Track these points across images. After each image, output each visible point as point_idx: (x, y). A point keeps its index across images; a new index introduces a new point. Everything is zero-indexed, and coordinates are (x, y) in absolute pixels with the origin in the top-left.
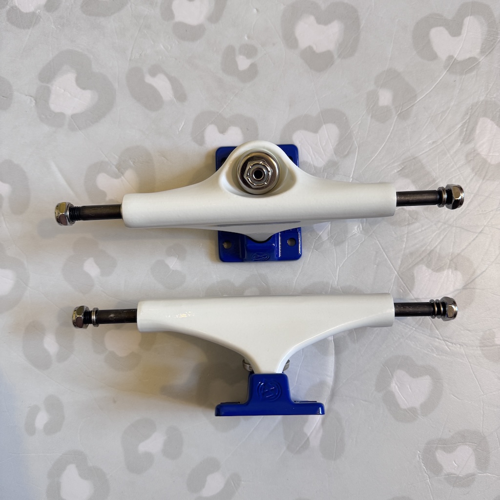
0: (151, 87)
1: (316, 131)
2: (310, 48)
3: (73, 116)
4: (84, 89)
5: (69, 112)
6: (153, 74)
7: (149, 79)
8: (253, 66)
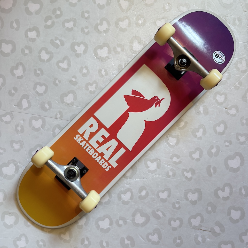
0: (157, 214)
1: (195, 218)
2: (191, 200)
3: (141, 224)
4: (143, 217)
5: (140, 223)
6: (157, 211)
7: (157, 213)
8: (179, 206)
